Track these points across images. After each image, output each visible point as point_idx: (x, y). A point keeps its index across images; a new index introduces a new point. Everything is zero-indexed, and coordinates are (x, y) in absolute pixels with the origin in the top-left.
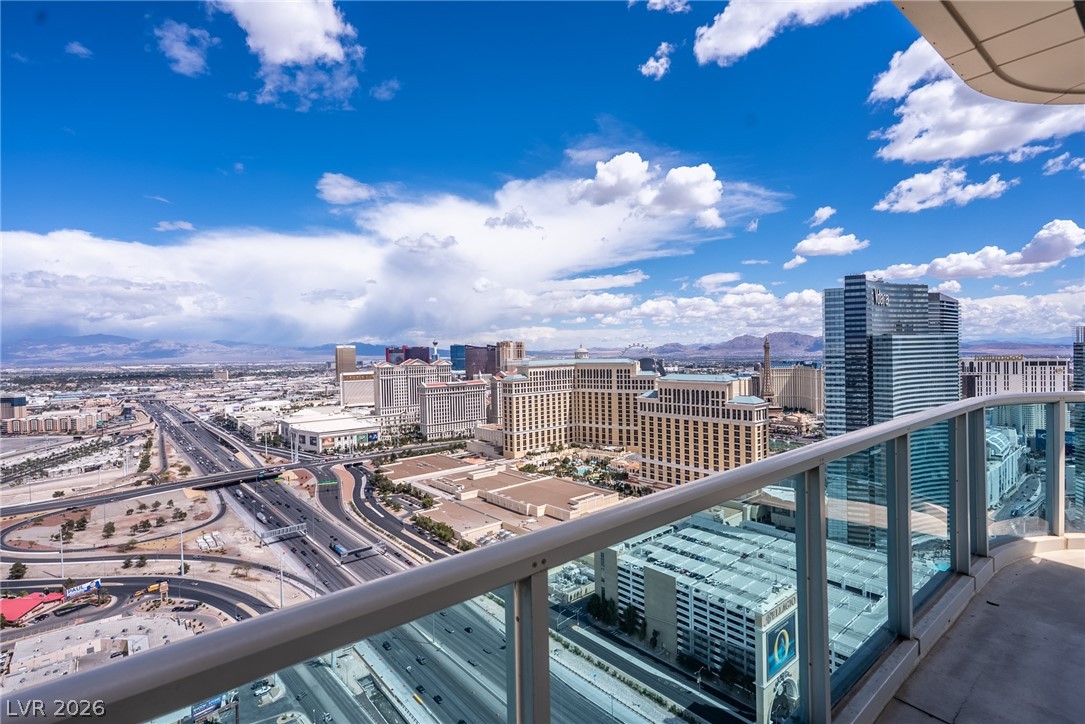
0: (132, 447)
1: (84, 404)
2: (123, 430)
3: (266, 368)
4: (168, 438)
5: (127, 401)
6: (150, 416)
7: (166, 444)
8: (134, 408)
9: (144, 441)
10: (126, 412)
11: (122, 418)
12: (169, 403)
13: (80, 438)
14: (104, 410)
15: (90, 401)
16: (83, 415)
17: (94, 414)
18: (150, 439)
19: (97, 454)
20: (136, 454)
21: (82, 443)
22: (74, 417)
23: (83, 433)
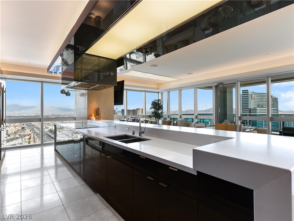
0: (25, 139)
1: (10, 125)
2: (22, 133)
3: (65, 115)
4: (36, 136)
5: (23, 125)
6: (30, 129)
7: (35, 138)
8: (25, 127)
9: (29, 137)
10: (23, 128)
11: (22, 130)
12: (36, 126)
13: (9, 136)
14: (16, 127)
15: (12, 125)
16: (10, 129)
17: (14, 128)
18: (30, 136)
19: (14, 141)
20: (26, 141)
21: (10, 137)
22: (8, 129)
23: (10, 134)
